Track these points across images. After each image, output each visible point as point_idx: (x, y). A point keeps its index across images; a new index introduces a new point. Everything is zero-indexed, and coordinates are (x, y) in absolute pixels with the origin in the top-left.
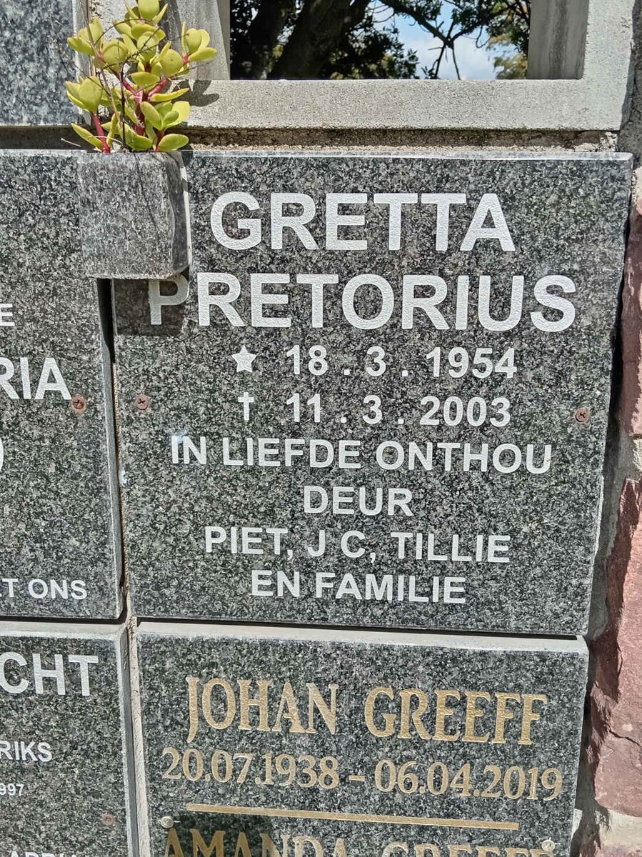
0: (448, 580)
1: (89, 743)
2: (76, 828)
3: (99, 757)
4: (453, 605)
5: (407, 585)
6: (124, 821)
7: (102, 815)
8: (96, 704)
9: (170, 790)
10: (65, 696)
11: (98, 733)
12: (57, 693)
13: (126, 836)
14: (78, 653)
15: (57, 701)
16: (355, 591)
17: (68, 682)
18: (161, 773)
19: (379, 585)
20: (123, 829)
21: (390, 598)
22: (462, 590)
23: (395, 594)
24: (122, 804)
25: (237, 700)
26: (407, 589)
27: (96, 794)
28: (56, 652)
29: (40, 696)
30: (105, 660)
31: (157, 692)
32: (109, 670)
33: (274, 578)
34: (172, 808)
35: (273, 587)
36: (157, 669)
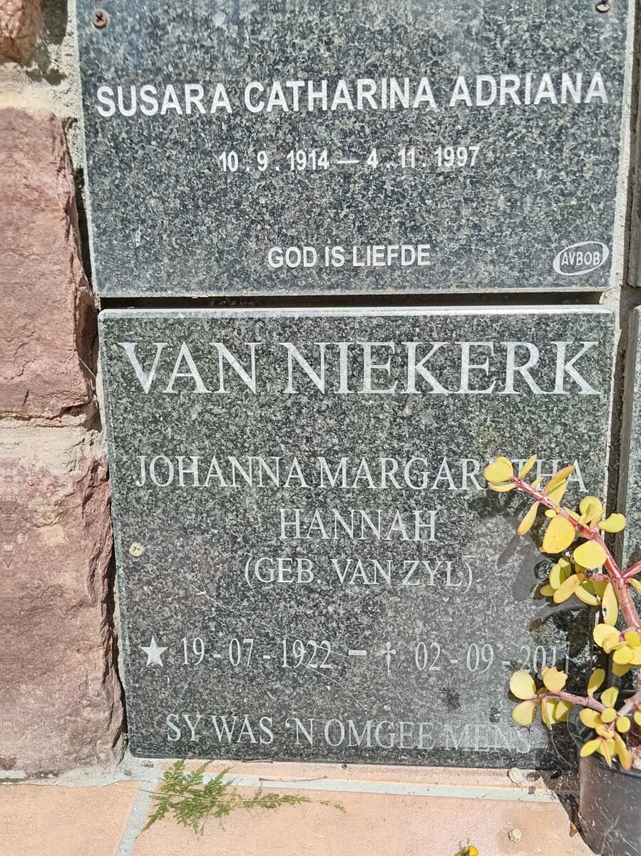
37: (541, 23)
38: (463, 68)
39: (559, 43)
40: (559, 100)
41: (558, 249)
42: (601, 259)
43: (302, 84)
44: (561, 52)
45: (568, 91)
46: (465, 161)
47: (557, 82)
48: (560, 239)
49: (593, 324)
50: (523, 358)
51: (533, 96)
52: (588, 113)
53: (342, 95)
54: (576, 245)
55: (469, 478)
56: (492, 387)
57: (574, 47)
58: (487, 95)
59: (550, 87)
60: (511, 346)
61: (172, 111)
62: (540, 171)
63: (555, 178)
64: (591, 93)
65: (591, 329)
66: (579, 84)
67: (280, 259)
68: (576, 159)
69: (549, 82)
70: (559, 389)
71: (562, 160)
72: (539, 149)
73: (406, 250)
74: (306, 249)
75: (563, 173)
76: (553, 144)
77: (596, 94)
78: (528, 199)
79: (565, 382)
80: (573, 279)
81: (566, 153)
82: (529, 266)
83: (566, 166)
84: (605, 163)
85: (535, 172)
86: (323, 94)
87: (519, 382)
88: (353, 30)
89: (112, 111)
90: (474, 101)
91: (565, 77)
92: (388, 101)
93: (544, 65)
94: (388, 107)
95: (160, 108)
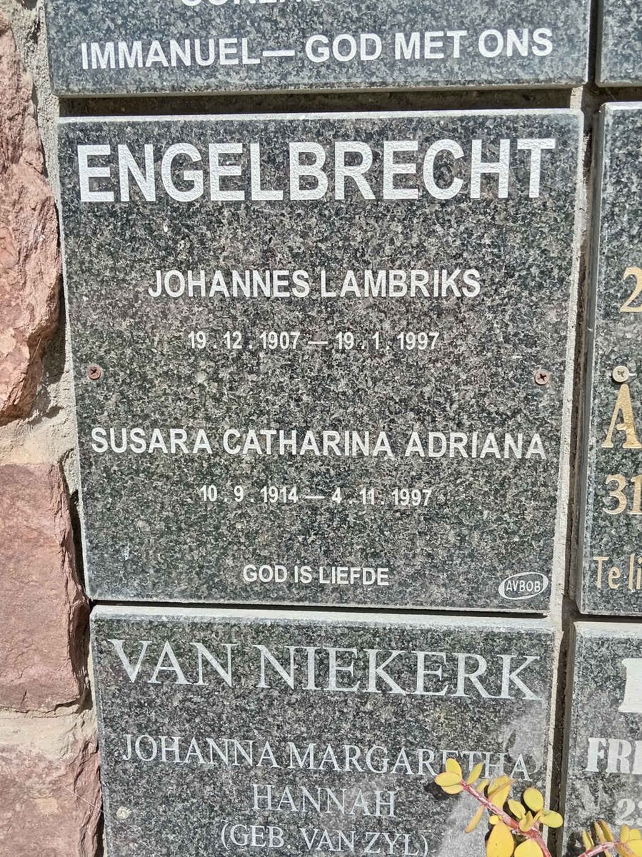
1: (530, 266)
2: (498, 394)
3: (540, 286)
6: (562, 380)
7: (534, 372)
8: (545, 209)
9: (627, 329)
10: (507, 200)
11: (544, 251)
12: (496, 196)
13: (562, 401)
14: (531, 135)
15: (496, 207)
17: (513, 179)
18: (619, 305)
20: (559, 391)
24: (562, 354)
27: (531, 341)
28: (502, 136)
29: (475, 201)
30: (565, 143)
31: (625, 187)
32: (567, 158)
34: (627, 356)
36: (629, 154)
37: (487, 392)
38: (417, 426)
39: (502, 409)
40: (502, 456)
41: (503, 578)
42: (542, 587)
43: (274, 432)
44: (504, 417)
45: (510, 448)
46: (419, 501)
47: (500, 441)
48: (504, 569)
49: (535, 642)
50: (472, 667)
51: (479, 451)
52: (529, 467)
53: (310, 443)
54: (519, 575)
55: (424, 765)
56: (445, 689)
57: (516, 412)
58: (438, 448)
59: (494, 444)
60: (461, 657)
61: (158, 450)
62: (486, 512)
63: (499, 519)
64: (531, 451)
65: (533, 646)
66: (520, 443)
67: (254, 574)
68: (518, 504)
69: (494, 440)
70: (505, 694)
71: (506, 504)
72: (486, 494)
73: (367, 572)
74: (277, 567)
75: (506, 515)
76: (497, 491)
77: (536, 451)
78: (476, 535)
79: (510, 689)
80: (517, 603)
81: (509, 497)
82: (477, 590)
83: (510, 510)
84: (545, 508)
85: (482, 513)
86: (293, 441)
87: (469, 687)
88: (320, 390)
89: (105, 448)
90: (426, 453)
91: (508, 436)
92: (351, 449)
93: (489, 426)
94: (351, 454)
95: (148, 446)
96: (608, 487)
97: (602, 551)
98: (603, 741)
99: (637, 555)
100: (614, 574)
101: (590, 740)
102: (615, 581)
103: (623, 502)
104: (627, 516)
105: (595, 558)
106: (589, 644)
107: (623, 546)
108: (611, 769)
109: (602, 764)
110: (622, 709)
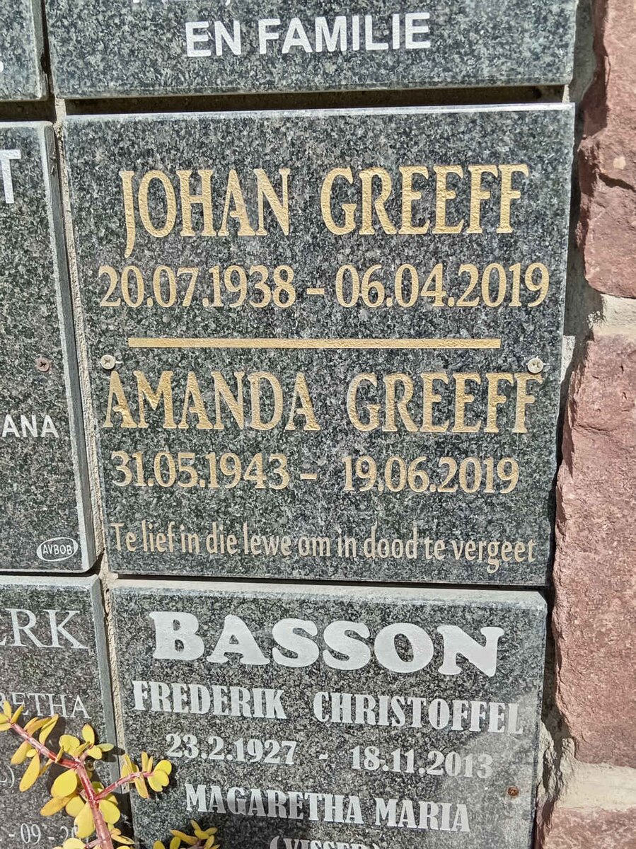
0: (409, 18)
1: (17, 265)
2: (9, 379)
3: (29, 283)
4: (417, 51)
5: (362, 28)
6: (62, 368)
7: (36, 360)
8: (22, 213)
9: (109, 321)
11: (26, 252)
13: (63, 386)
16: (304, 42)
18: (98, 300)
19: (331, 30)
20: (60, 377)
21: (344, 48)
22: (425, 29)
23: (350, 42)
24: (58, 344)
25: (178, 198)
26: (362, 35)
27: (28, 333)
30: (29, 154)
31: (88, 193)
32: (34, 167)
33: (211, 30)
34: (112, 345)
35: (211, 44)
36: (86, 163)
39: (14, 393)
40: (21, 435)
41: (39, 542)
42: (73, 550)
44: (17, 400)
45: (27, 428)
47: (17, 420)
48: (39, 535)
49: (73, 598)
50: (25, 621)
52: (45, 445)
54: (52, 540)
56: (5, 640)
57: (27, 396)
59: (13, 424)
60: (14, 612)
62: (15, 485)
63: (27, 491)
64: (45, 431)
65: (72, 602)
66: (34, 423)
68: (41, 478)
69: (11, 421)
70: (56, 644)
71: (31, 478)
72: (12, 469)
75: (33, 487)
76: (22, 466)
77: (48, 431)
78: (9, 505)
79: (60, 639)
80: (54, 564)
81: (33, 472)
82: (18, 554)
83: (35, 483)
84: (65, 480)
85: (12, 486)
87: (24, 638)
91: (23, 417)
93: (5, 409)
96: (114, 462)
97: (117, 519)
98: (145, 683)
99: (147, 521)
100: (131, 538)
101: (133, 682)
102: (132, 544)
103: (129, 475)
104: (134, 487)
105: (112, 525)
106: (119, 600)
107: (134, 513)
108: (156, 708)
109: (147, 703)
110: (156, 655)
